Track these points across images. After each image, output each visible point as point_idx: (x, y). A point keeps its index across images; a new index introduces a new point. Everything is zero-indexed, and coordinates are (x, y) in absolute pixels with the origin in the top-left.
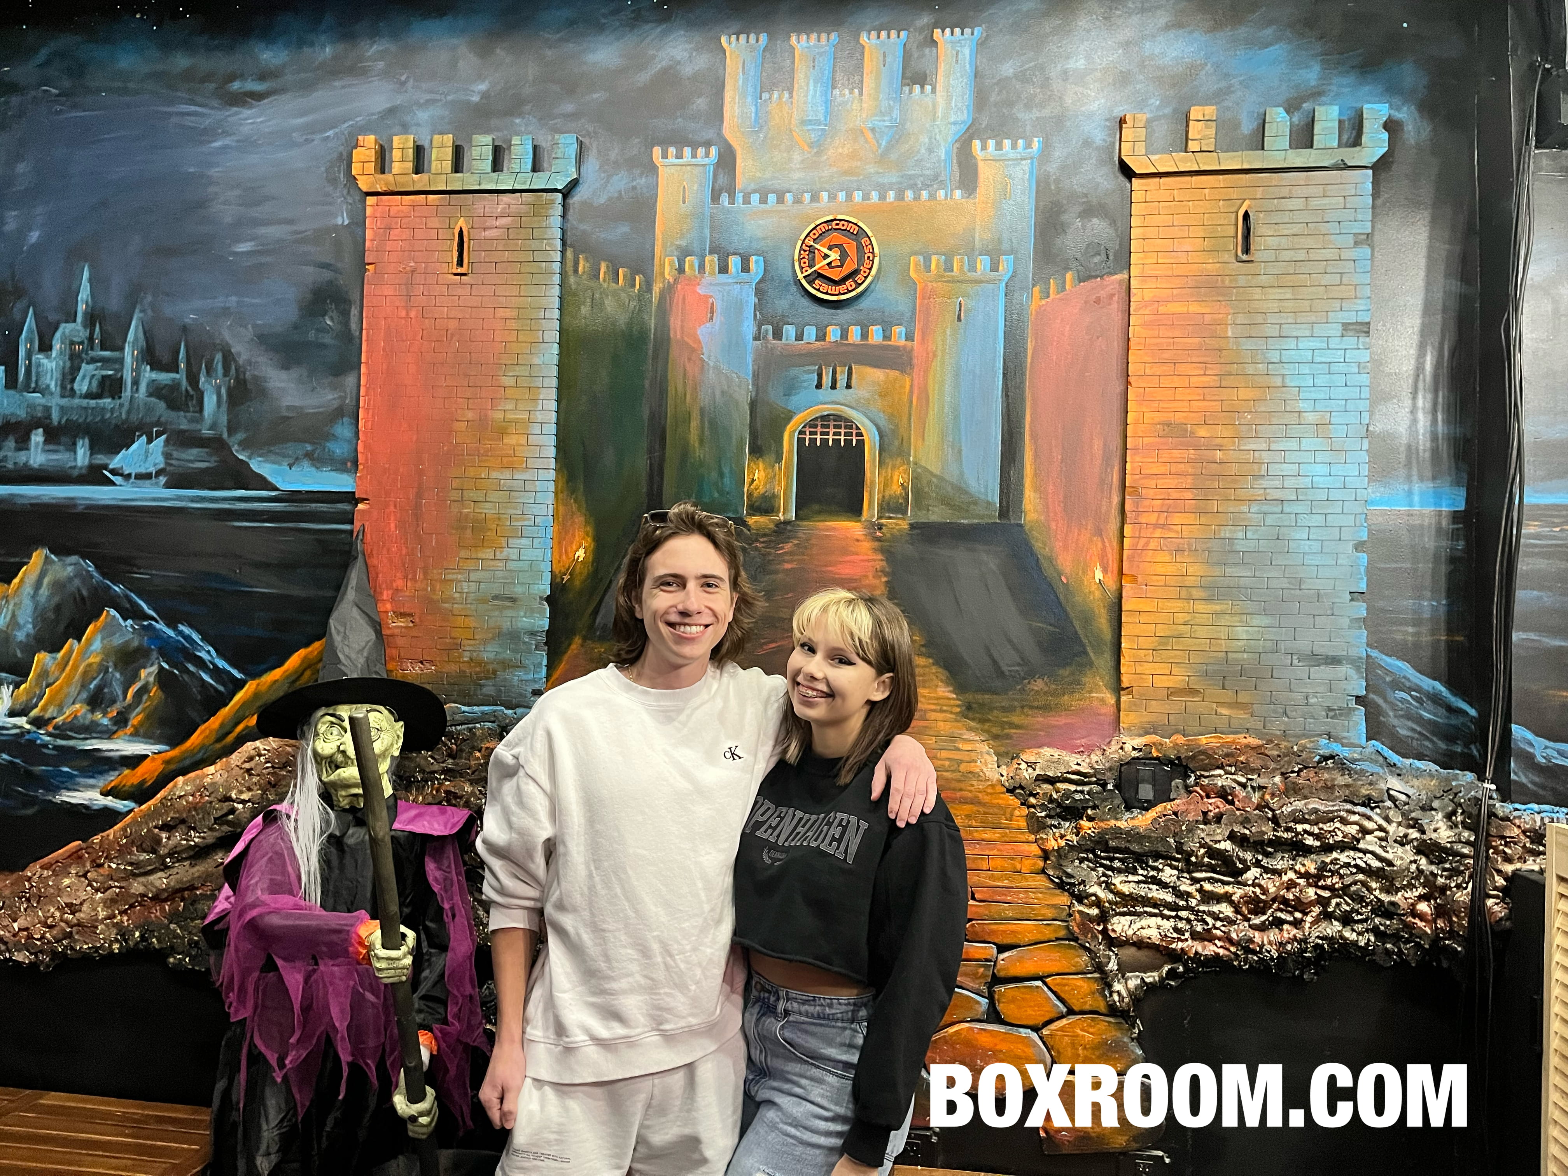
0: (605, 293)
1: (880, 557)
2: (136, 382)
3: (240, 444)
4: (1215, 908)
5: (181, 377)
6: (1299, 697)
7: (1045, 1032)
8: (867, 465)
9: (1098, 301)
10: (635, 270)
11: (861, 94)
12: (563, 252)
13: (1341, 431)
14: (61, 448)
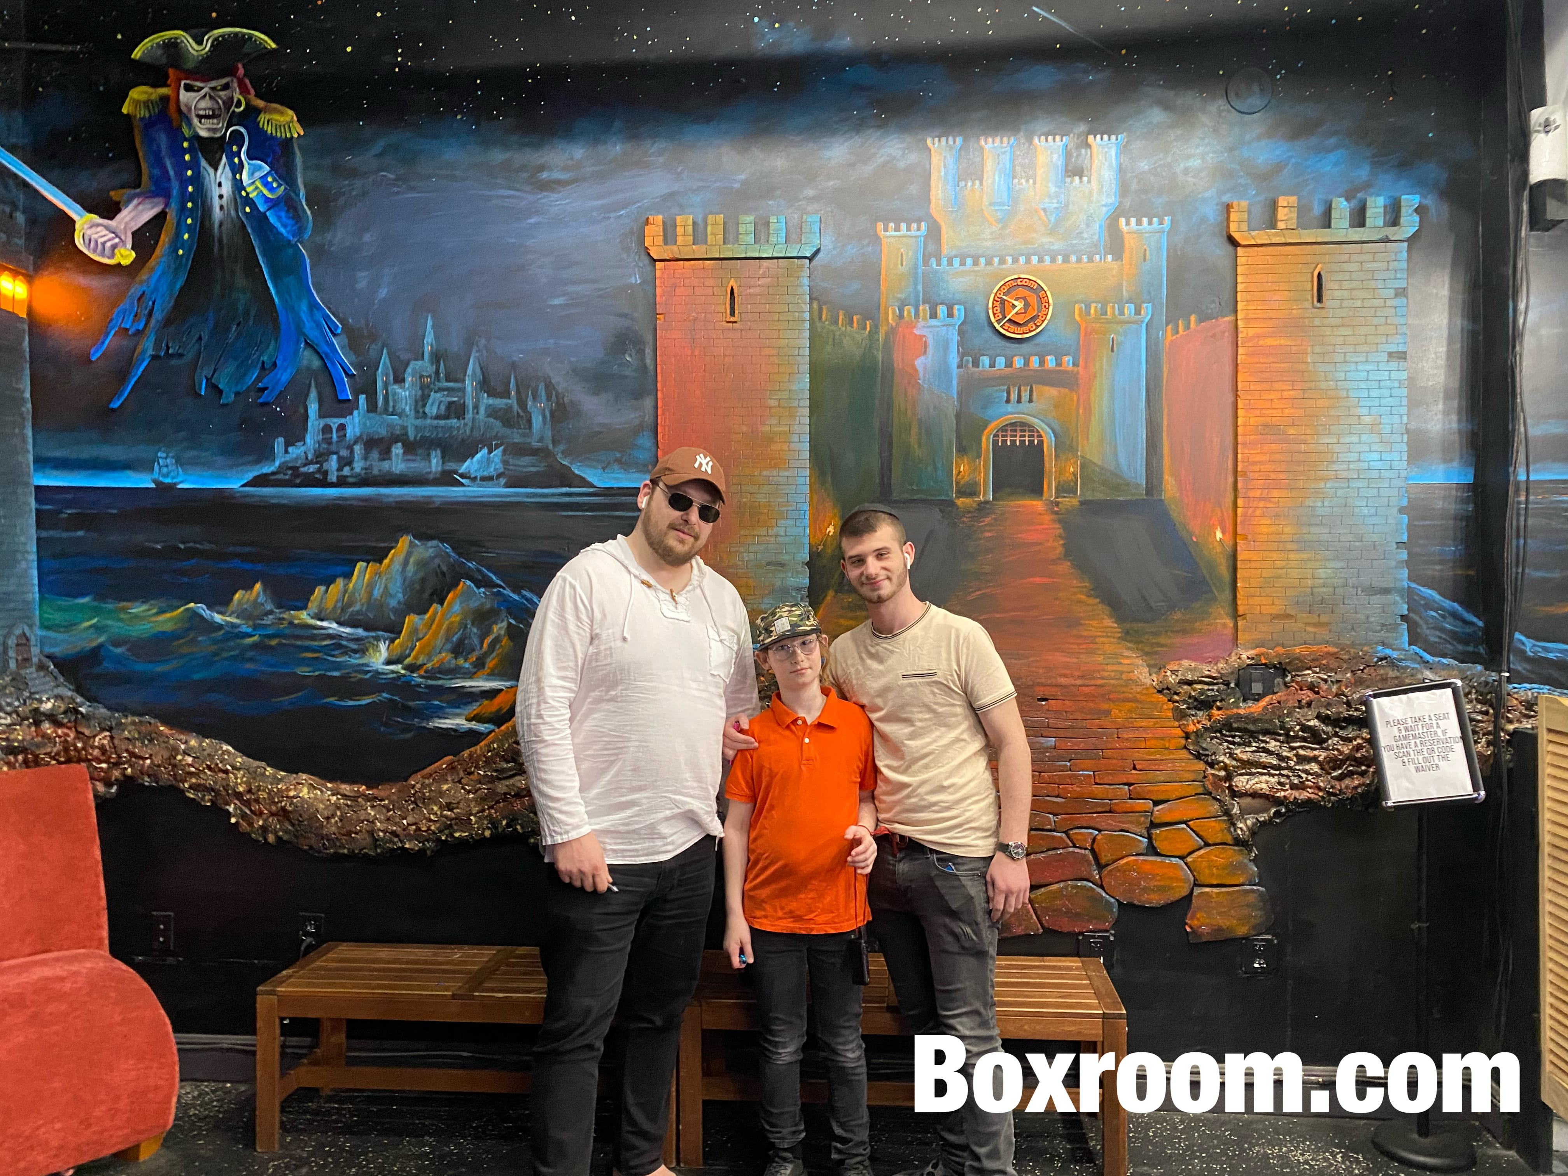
0: (843, 334)
1: (1058, 526)
2: (476, 407)
3: (563, 453)
4: (1307, 767)
5: (513, 401)
6: (1362, 617)
7: (1189, 859)
8: (1046, 459)
9: (1213, 336)
10: (866, 318)
11: (1035, 183)
12: (811, 304)
13: (1388, 428)
14: (418, 458)
